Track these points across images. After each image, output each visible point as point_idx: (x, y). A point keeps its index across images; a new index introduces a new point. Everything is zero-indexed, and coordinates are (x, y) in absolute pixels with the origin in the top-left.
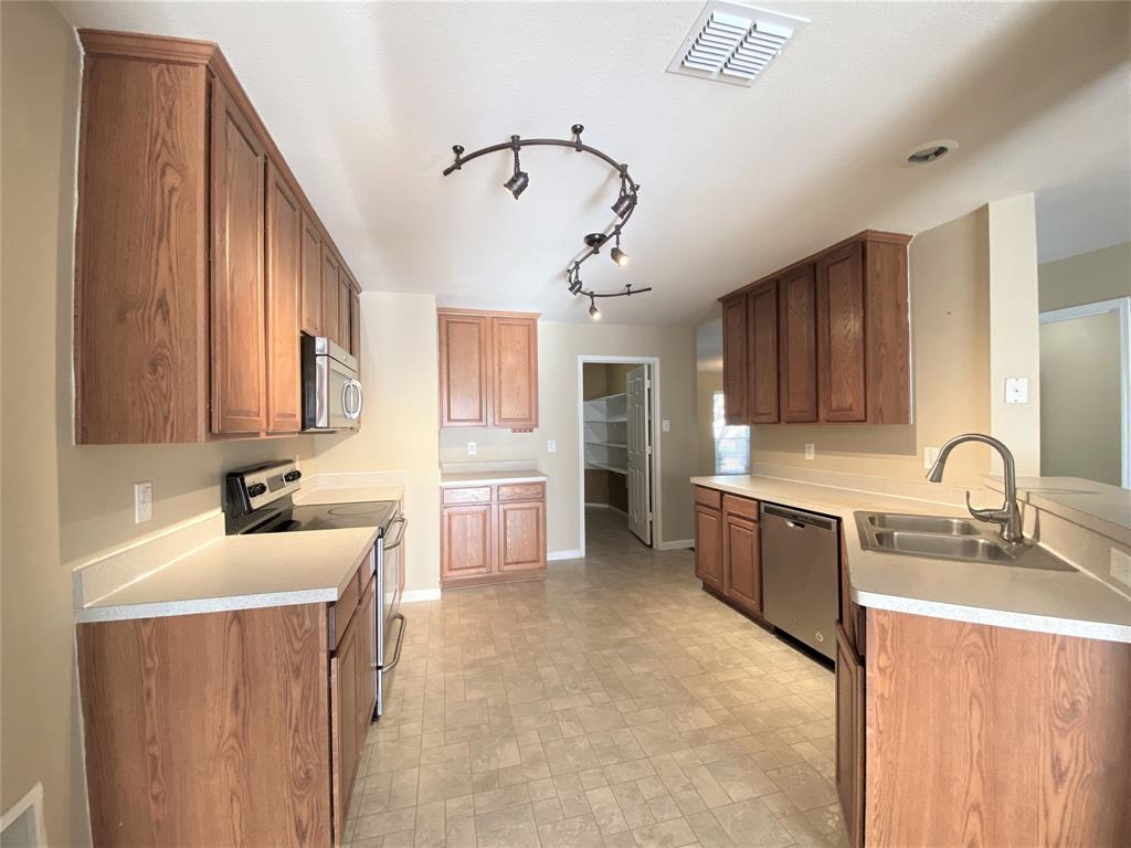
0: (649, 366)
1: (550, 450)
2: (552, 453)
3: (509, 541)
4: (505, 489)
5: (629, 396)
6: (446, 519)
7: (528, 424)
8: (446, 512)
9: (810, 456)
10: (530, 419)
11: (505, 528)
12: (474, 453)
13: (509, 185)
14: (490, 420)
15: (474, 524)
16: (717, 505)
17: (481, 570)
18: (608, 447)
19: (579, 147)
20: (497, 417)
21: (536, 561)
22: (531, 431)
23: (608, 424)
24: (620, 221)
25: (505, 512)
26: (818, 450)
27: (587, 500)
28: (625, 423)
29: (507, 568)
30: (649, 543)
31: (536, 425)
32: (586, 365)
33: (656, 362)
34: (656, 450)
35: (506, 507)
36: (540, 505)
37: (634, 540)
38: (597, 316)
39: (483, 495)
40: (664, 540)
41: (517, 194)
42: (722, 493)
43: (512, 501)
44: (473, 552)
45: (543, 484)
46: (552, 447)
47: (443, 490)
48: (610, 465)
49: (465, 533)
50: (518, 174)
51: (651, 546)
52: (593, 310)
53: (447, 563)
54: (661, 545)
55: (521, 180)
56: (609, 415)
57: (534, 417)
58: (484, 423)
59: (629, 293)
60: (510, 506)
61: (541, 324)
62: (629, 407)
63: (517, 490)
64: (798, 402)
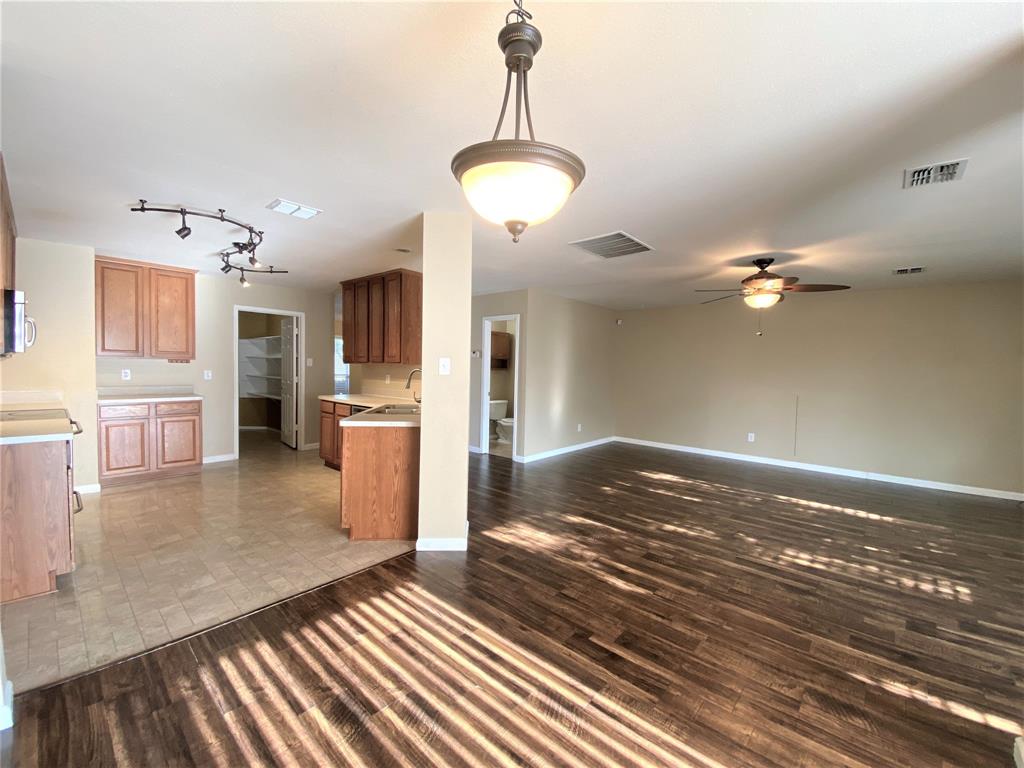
0: (297, 318)
1: (206, 378)
2: (208, 381)
3: (166, 445)
4: (163, 406)
5: (283, 338)
6: (104, 430)
7: (186, 355)
8: (103, 425)
9: (388, 382)
10: (187, 352)
11: (163, 436)
12: (129, 378)
13: (179, 232)
14: (147, 350)
15: (132, 434)
16: (332, 411)
17: (141, 468)
18: (268, 379)
19: (223, 219)
20: (154, 350)
21: (194, 459)
22: (188, 362)
23: (267, 359)
24: (251, 255)
25: (163, 424)
26: (392, 378)
27: (242, 422)
28: (280, 359)
29: (165, 466)
30: (294, 446)
31: (193, 357)
32: (242, 314)
33: (302, 316)
34: (300, 379)
35: (164, 420)
36: (196, 418)
37: (284, 446)
38: (246, 285)
39: (140, 411)
40: (306, 443)
41: (183, 237)
42: (335, 403)
43: (169, 415)
44: (132, 456)
45: (199, 402)
46: (208, 375)
47: (99, 408)
48: (269, 393)
49: (124, 440)
50: (185, 228)
51: (296, 449)
52: (242, 280)
53: (105, 464)
54: (303, 446)
55: (186, 232)
56: (269, 352)
57: (190, 350)
58: (140, 354)
59: (271, 272)
60: (166, 419)
61: (197, 277)
62: (283, 347)
63: (175, 407)
64: (376, 352)
